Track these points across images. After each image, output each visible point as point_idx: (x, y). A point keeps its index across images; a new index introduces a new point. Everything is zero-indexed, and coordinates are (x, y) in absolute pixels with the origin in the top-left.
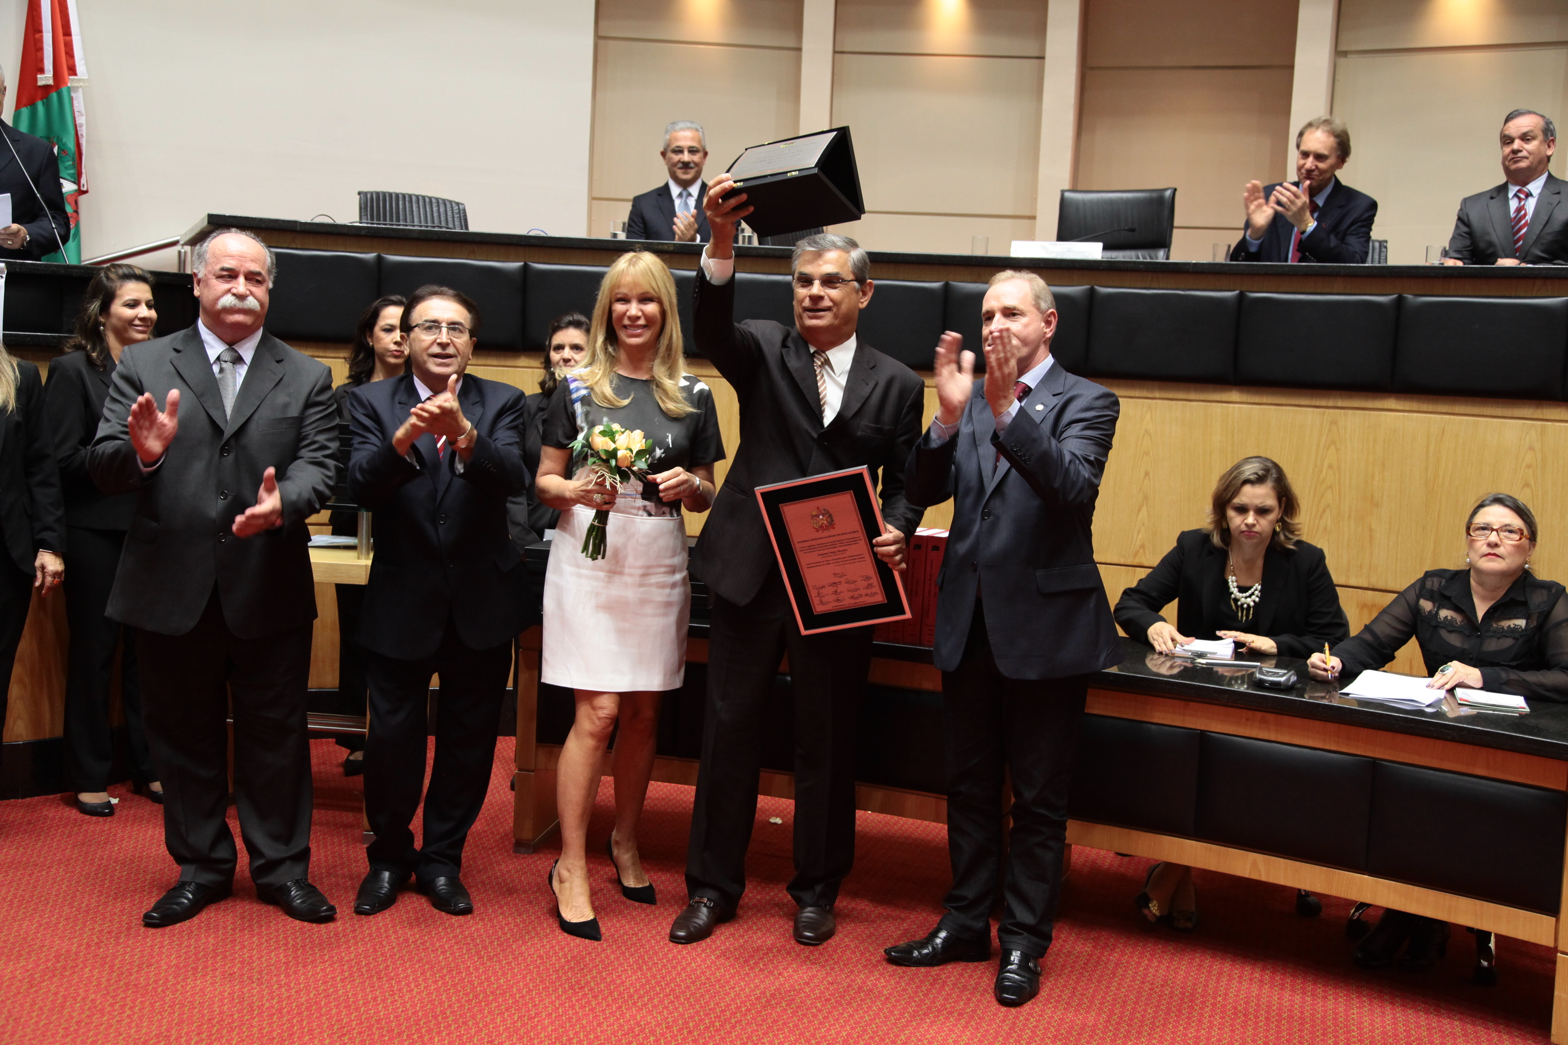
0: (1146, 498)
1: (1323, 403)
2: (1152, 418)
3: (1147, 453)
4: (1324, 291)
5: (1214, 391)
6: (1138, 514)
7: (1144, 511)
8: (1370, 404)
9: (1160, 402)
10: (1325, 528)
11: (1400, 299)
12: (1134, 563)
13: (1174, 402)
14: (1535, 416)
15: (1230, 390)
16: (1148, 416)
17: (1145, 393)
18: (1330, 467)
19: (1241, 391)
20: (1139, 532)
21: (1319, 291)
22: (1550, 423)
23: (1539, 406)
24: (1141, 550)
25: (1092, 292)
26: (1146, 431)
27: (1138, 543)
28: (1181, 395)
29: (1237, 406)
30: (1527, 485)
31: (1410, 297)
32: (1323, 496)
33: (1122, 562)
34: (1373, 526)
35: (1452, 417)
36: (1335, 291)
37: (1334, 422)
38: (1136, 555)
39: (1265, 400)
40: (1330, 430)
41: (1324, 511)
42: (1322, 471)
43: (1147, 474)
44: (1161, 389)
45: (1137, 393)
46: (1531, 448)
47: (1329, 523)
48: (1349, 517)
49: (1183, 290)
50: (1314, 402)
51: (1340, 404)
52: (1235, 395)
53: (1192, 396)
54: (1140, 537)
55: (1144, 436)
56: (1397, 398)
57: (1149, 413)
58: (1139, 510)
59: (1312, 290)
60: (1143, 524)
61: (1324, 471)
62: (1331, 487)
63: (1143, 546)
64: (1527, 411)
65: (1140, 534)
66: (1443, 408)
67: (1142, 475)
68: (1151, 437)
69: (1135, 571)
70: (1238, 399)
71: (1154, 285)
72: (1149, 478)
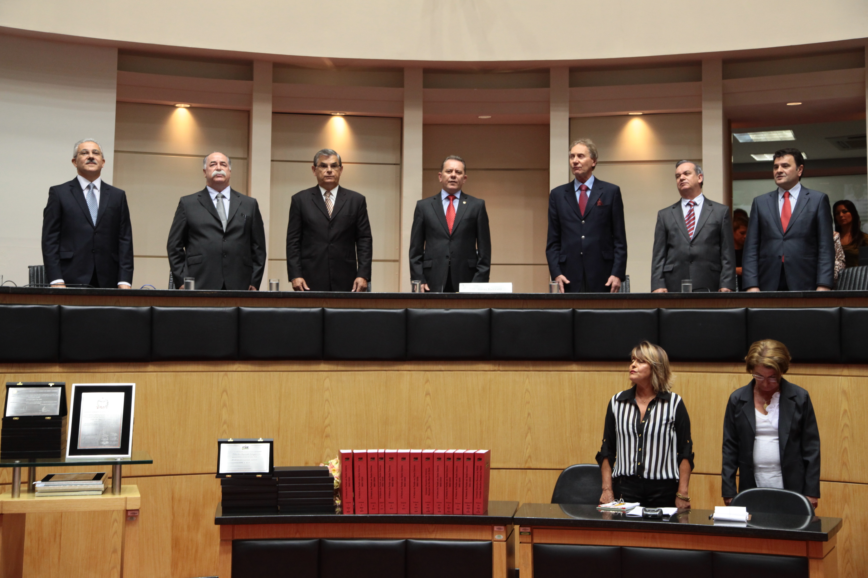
0: (529, 428)
2: (529, 382)
3: (528, 403)
4: (618, 308)
5: (563, 365)
6: (526, 438)
7: (529, 436)
9: (533, 372)
11: (659, 312)
12: (526, 467)
13: (541, 372)
14: (734, 371)
15: (572, 364)
16: (527, 381)
17: (524, 368)
19: (578, 364)
20: (527, 449)
21: (615, 307)
24: (529, 460)
25: (490, 311)
26: (527, 390)
27: (527, 455)
28: (545, 368)
29: (576, 373)
31: (664, 309)
33: (519, 467)
35: (693, 373)
38: (526, 462)
39: (591, 368)
43: (529, 414)
44: (534, 365)
45: (520, 368)
50: (618, 369)
52: (574, 367)
53: (551, 368)
54: (528, 451)
55: (525, 393)
57: (528, 379)
58: (526, 436)
60: (529, 444)
63: (530, 457)
64: (730, 369)
65: (528, 450)
66: (687, 369)
67: (526, 415)
68: (530, 393)
69: (526, 472)
70: (576, 369)
71: (525, 307)
72: (530, 417)
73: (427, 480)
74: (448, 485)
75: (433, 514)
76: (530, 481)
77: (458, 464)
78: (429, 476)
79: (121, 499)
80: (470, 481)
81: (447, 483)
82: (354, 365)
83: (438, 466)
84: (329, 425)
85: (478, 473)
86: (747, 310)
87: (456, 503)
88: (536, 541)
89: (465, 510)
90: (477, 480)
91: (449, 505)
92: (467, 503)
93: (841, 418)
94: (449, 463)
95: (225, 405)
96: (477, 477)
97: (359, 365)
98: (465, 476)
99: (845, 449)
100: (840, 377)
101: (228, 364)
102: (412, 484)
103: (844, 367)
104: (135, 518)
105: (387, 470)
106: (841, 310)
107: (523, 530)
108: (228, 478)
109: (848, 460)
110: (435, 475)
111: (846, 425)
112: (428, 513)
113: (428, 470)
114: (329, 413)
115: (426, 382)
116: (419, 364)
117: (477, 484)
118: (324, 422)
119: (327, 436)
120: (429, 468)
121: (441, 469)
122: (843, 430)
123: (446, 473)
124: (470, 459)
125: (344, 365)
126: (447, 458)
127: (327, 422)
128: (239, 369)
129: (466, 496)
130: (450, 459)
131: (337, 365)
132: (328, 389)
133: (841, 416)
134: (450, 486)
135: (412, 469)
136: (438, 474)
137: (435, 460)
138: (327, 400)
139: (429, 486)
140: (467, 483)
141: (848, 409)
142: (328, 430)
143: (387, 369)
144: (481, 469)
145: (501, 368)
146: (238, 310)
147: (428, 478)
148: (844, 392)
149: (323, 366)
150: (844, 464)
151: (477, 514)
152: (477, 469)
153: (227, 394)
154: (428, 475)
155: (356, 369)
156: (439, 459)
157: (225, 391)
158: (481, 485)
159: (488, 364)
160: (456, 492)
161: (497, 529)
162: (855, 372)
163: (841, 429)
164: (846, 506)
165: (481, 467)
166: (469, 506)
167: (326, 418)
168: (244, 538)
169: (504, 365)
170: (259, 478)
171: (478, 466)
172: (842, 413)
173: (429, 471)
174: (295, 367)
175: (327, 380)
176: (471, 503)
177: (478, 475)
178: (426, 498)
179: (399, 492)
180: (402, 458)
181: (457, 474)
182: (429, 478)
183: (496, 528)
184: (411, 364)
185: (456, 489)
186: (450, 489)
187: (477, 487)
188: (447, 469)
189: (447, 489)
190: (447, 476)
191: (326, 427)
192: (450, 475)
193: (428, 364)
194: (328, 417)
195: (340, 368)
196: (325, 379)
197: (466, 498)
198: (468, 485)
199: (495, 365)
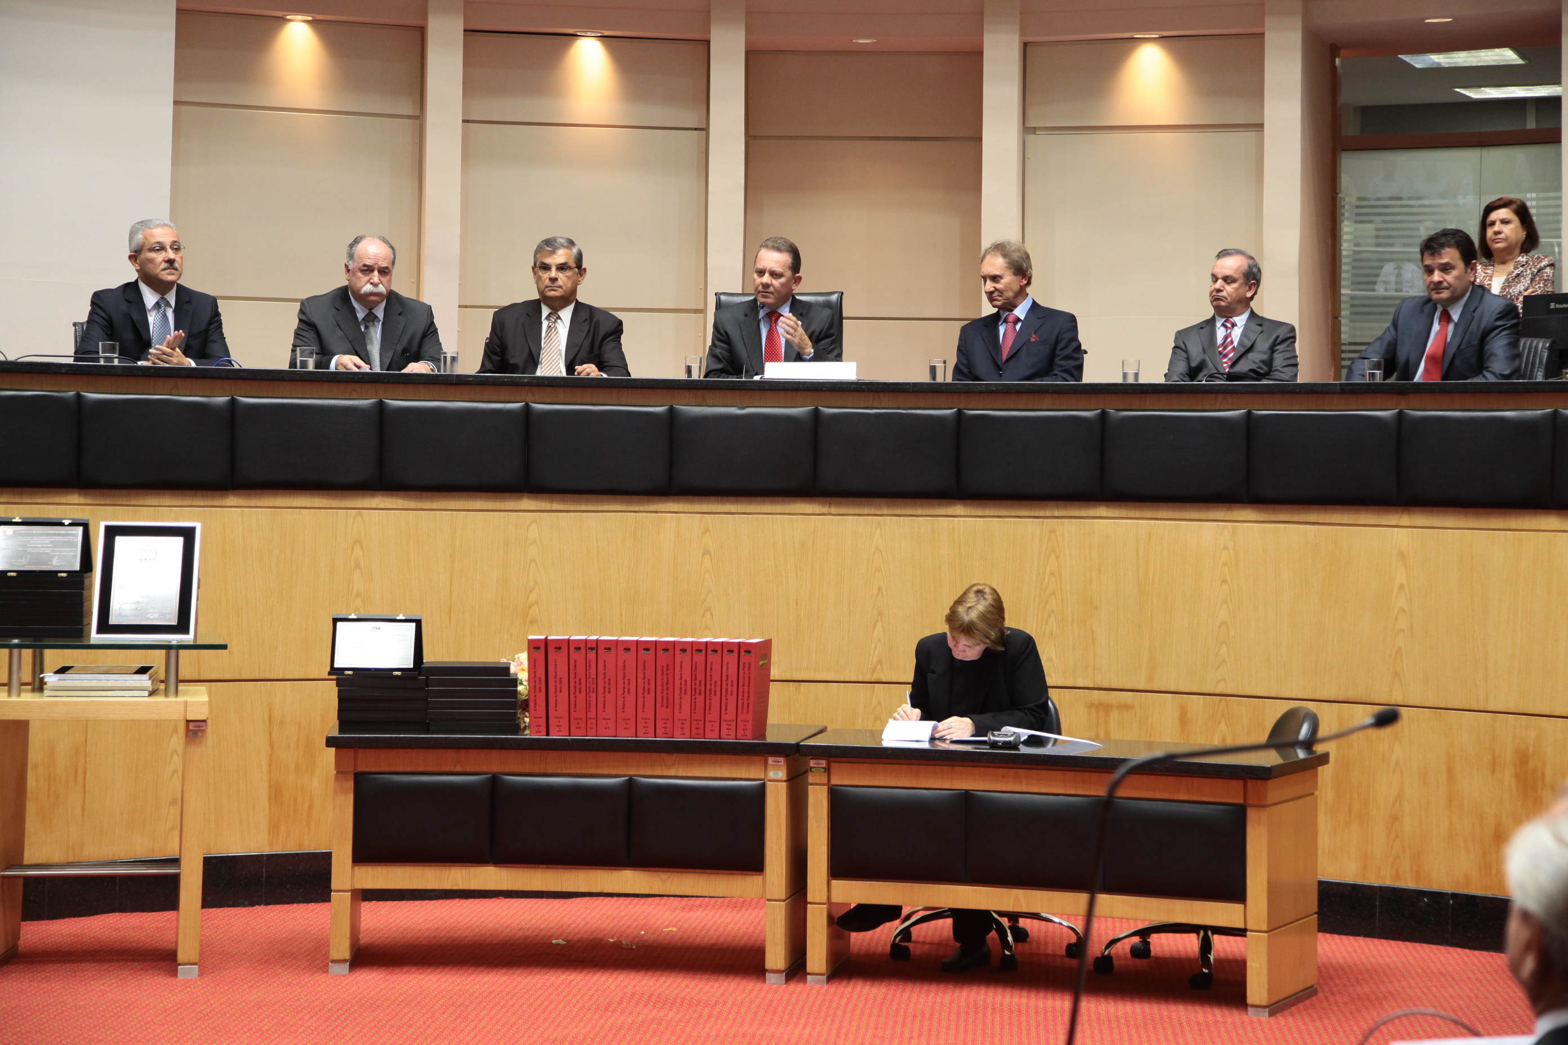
0: (880, 614)
1: (1041, 513)
2: (881, 535)
3: (879, 570)
5: (939, 505)
6: (873, 632)
7: (879, 625)
8: (1084, 513)
9: (888, 518)
10: (1052, 634)
11: (1104, 415)
12: (873, 680)
13: (902, 518)
14: (1226, 518)
15: (955, 505)
16: (878, 533)
17: (873, 511)
18: (1052, 574)
19: (965, 505)
20: (875, 648)
21: (1031, 407)
22: (1239, 524)
23: (1229, 509)
24: (879, 667)
25: (816, 412)
26: (877, 548)
27: (875, 659)
28: (909, 512)
30: (1224, 581)
31: (1112, 411)
32: (1047, 602)
33: (861, 679)
34: (1094, 628)
35: (1157, 522)
36: (1044, 408)
37: (1052, 531)
38: (874, 671)
39: (987, 513)
40: (1049, 539)
41: (1049, 617)
42: (1044, 579)
43: (880, 589)
44: (889, 506)
45: (866, 511)
46: (1226, 548)
47: (1054, 628)
49: (904, 409)
50: (1033, 514)
51: (1057, 514)
52: (959, 509)
53: (919, 512)
54: (877, 652)
55: (875, 553)
56: (1108, 506)
57: (879, 530)
58: (875, 627)
59: (1024, 407)
60: (879, 640)
61: (1047, 578)
62: (1054, 593)
63: (880, 662)
64: (1220, 514)
65: (877, 650)
66: (1149, 514)
67: (875, 591)
68: (882, 553)
69: (874, 687)
70: (962, 513)
71: (876, 404)
72: (882, 594)
73: (665, 684)
74: (698, 692)
75: (673, 738)
76: (879, 703)
77: (714, 658)
78: (668, 678)
79: (179, 703)
80: (732, 686)
81: (695, 689)
82: (580, 502)
83: (682, 662)
84: (537, 603)
85: (744, 673)
86: (1249, 413)
87: (709, 721)
88: (835, 781)
89: (724, 732)
90: (743, 686)
91: (698, 724)
92: (726, 721)
93: (1394, 598)
94: (699, 658)
95: (357, 565)
96: (744, 681)
97: (588, 502)
98: (724, 678)
99: (1400, 649)
100: (1396, 529)
101: (364, 496)
102: (640, 690)
103: (1403, 512)
104: (200, 734)
105: (601, 667)
106: (1401, 414)
107: (815, 764)
108: (348, 675)
109: (1403, 669)
110: (677, 677)
111: (1402, 610)
112: (666, 735)
113: (665, 669)
114: (536, 583)
115: (704, 533)
116: (692, 502)
117: (743, 692)
118: (528, 598)
119: (532, 622)
120: (668, 665)
121: (687, 666)
122: (1396, 618)
123: (694, 674)
124: (732, 651)
125: (563, 501)
126: (697, 650)
127: (533, 597)
128: (382, 505)
129: (726, 710)
130: (700, 651)
131: (552, 501)
132: (535, 542)
133: (1394, 594)
134: (700, 694)
135: (641, 665)
136: (681, 674)
137: (678, 652)
138: (533, 560)
139: (667, 694)
140: (727, 690)
141: (1405, 583)
142: (534, 610)
143: (636, 509)
144: (749, 668)
145: (833, 510)
146: (381, 404)
147: (665, 680)
148: (1401, 555)
149: (527, 503)
150: (1397, 675)
151: (742, 737)
152: (744, 667)
153: (362, 547)
154: (665, 677)
155: (584, 508)
156: (684, 651)
157: (358, 541)
158: (748, 692)
159: (810, 502)
160: (710, 703)
161: (773, 762)
162: (1420, 519)
163: (1394, 618)
164: (1397, 744)
165: (749, 664)
166: (730, 725)
167: (531, 592)
168: (373, 770)
169: (839, 505)
170: (397, 676)
171: (744, 663)
172: (1396, 589)
173: (668, 669)
174: (479, 504)
175: (534, 526)
176: (733, 721)
177: (744, 677)
178: (662, 712)
179: (620, 703)
180: (625, 649)
181: (711, 675)
182: (668, 681)
183: (771, 760)
184: (678, 501)
185: (710, 699)
186: (700, 699)
187: (743, 696)
188: (696, 667)
189: (695, 699)
190: (696, 678)
191: (531, 606)
192: (701, 676)
193: (708, 502)
194: (534, 589)
195: (556, 506)
196: (531, 524)
197: (726, 714)
198: (729, 692)
199: (823, 504)
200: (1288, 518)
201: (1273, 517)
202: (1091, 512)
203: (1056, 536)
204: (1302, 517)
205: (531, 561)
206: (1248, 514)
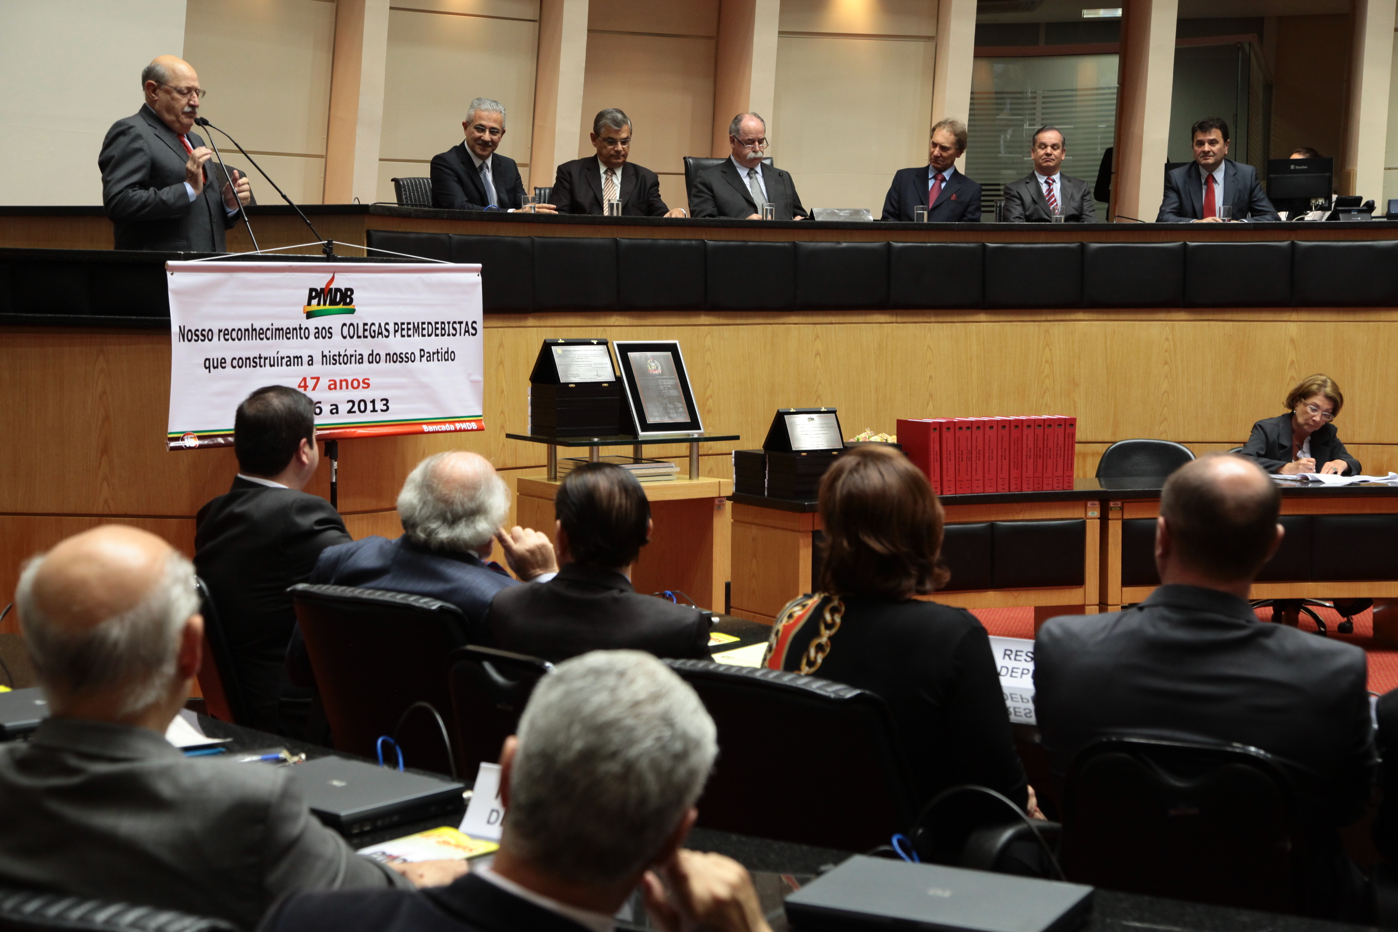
0: (931, 395)
1: (1038, 318)
2: (931, 337)
3: (930, 363)
4: (1035, 241)
5: (970, 314)
6: (927, 408)
7: (931, 403)
8: (1067, 317)
9: (936, 324)
10: (1047, 405)
11: (1082, 246)
13: (944, 324)
15: (979, 313)
18: (1047, 362)
19: (986, 313)
21: (1031, 241)
22: (1176, 323)
23: (1169, 312)
26: (929, 347)
28: (948, 319)
30: (1166, 363)
32: (1043, 382)
34: (1076, 400)
37: (1047, 331)
39: (1002, 318)
40: (1045, 337)
41: (1045, 393)
42: (1041, 366)
43: (931, 377)
44: (936, 315)
46: (1167, 339)
48: (1061, 395)
51: (1050, 318)
52: (982, 317)
53: (955, 319)
55: (927, 350)
56: (1084, 312)
57: (929, 334)
58: (928, 405)
59: (1026, 241)
61: (1043, 365)
62: (1048, 376)
64: (1162, 316)
66: (1113, 317)
67: (928, 379)
68: (932, 351)
70: (985, 320)
71: (927, 240)
72: (932, 381)
73: (1016, 452)
74: (1038, 456)
75: (1022, 491)
77: (1049, 431)
78: (1018, 447)
80: (1061, 451)
81: (1037, 454)
82: (736, 317)
83: (1027, 435)
84: (711, 396)
85: (1069, 441)
87: (1046, 478)
88: (1126, 516)
89: (1055, 485)
90: (1068, 450)
91: (1038, 480)
92: (1056, 477)
93: (1287, 370)
94: (1039, 431)
96: (1068, 446)
97: (741, 317)
98: (1055, 445)
100: (1289, 323)
101: (607, 316)
102: (999, 457)
103: (1293, 311)
105: (974, 442)
106: (1293, 244)
107: (1113, 504)
108: (804, 456)
110: (1024, 446)
112: (1016, 490)
113: (1016, 440)
114: (710, 381)
115: (815, 339)
116: (807, 315)
117: (1068, 455)
118: (705, 393)
120: (1018, 438)
121: (1031, 438)
122: (1288, 384)
123: (1036, 443)
124: (1060, 425)
125: (726, 317)
126: (1038, 426)
127: (709, 392)
128: (617, 324)
129: (1056, 469)
130: (1040, 426)
131: (719, 317)
132: (710, 349)
133: (1287, 368)
134: (1040, 458)
135: (1000, 439)
136: (1027, 444)
137: (1025, 427)
138: (708, 364)
139: (1017, 459)
140: (1057, 454)
141: (1295, 360)
142: (710, 402)
143: (772, 321)
144: (1072, 437)
145: (899, 320)
147: (1016, 450)
148: (1292, 341)
149: (704, 319)
151: (1068, 488)
152: (1069, 437)
154: (1016, 446)
155: (739, 321)
156: (1029, 426)
158: (1071, 455)
159: (884, 314)
160: (1047, 464)
161: (1091, 505)
162: (1304, 316)
165: (1072, 434)
166: (1059, 480)
167: (708, 387)
169: (902, 315)
171: (1069, 434)
172: (1288, 364)
173: (1018, 440)
175: (709, 337)
176: (1061, 476)
177: (1069, 444)
178: (1014, 473)
179: (986, 467)
180: (989, 427)
181: (1047, 444)
182: (1018, 449)
183: (1089, 504)
184: (798, 315)
185: (1046, 461)
186: (1040, 461)
187: (1068, 459)
188: (1037, 438)
189: (1037, 462)
190: (1037, 446)
192: (1040, 445)
193: (818, 315)
194: (709, 386)
195: (722, 321)
196: (706, 336)
197: (1056, 471)
198: (1059, 455)
199: (892, 315)
200: (1210, 317)
201: (1199, 317)
202: (1073, 317)
203: (1049, 334)
204: (1220, 317)
205: (707, 365)
206: (1183, 315)
